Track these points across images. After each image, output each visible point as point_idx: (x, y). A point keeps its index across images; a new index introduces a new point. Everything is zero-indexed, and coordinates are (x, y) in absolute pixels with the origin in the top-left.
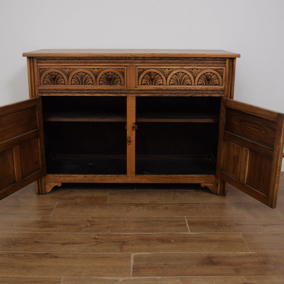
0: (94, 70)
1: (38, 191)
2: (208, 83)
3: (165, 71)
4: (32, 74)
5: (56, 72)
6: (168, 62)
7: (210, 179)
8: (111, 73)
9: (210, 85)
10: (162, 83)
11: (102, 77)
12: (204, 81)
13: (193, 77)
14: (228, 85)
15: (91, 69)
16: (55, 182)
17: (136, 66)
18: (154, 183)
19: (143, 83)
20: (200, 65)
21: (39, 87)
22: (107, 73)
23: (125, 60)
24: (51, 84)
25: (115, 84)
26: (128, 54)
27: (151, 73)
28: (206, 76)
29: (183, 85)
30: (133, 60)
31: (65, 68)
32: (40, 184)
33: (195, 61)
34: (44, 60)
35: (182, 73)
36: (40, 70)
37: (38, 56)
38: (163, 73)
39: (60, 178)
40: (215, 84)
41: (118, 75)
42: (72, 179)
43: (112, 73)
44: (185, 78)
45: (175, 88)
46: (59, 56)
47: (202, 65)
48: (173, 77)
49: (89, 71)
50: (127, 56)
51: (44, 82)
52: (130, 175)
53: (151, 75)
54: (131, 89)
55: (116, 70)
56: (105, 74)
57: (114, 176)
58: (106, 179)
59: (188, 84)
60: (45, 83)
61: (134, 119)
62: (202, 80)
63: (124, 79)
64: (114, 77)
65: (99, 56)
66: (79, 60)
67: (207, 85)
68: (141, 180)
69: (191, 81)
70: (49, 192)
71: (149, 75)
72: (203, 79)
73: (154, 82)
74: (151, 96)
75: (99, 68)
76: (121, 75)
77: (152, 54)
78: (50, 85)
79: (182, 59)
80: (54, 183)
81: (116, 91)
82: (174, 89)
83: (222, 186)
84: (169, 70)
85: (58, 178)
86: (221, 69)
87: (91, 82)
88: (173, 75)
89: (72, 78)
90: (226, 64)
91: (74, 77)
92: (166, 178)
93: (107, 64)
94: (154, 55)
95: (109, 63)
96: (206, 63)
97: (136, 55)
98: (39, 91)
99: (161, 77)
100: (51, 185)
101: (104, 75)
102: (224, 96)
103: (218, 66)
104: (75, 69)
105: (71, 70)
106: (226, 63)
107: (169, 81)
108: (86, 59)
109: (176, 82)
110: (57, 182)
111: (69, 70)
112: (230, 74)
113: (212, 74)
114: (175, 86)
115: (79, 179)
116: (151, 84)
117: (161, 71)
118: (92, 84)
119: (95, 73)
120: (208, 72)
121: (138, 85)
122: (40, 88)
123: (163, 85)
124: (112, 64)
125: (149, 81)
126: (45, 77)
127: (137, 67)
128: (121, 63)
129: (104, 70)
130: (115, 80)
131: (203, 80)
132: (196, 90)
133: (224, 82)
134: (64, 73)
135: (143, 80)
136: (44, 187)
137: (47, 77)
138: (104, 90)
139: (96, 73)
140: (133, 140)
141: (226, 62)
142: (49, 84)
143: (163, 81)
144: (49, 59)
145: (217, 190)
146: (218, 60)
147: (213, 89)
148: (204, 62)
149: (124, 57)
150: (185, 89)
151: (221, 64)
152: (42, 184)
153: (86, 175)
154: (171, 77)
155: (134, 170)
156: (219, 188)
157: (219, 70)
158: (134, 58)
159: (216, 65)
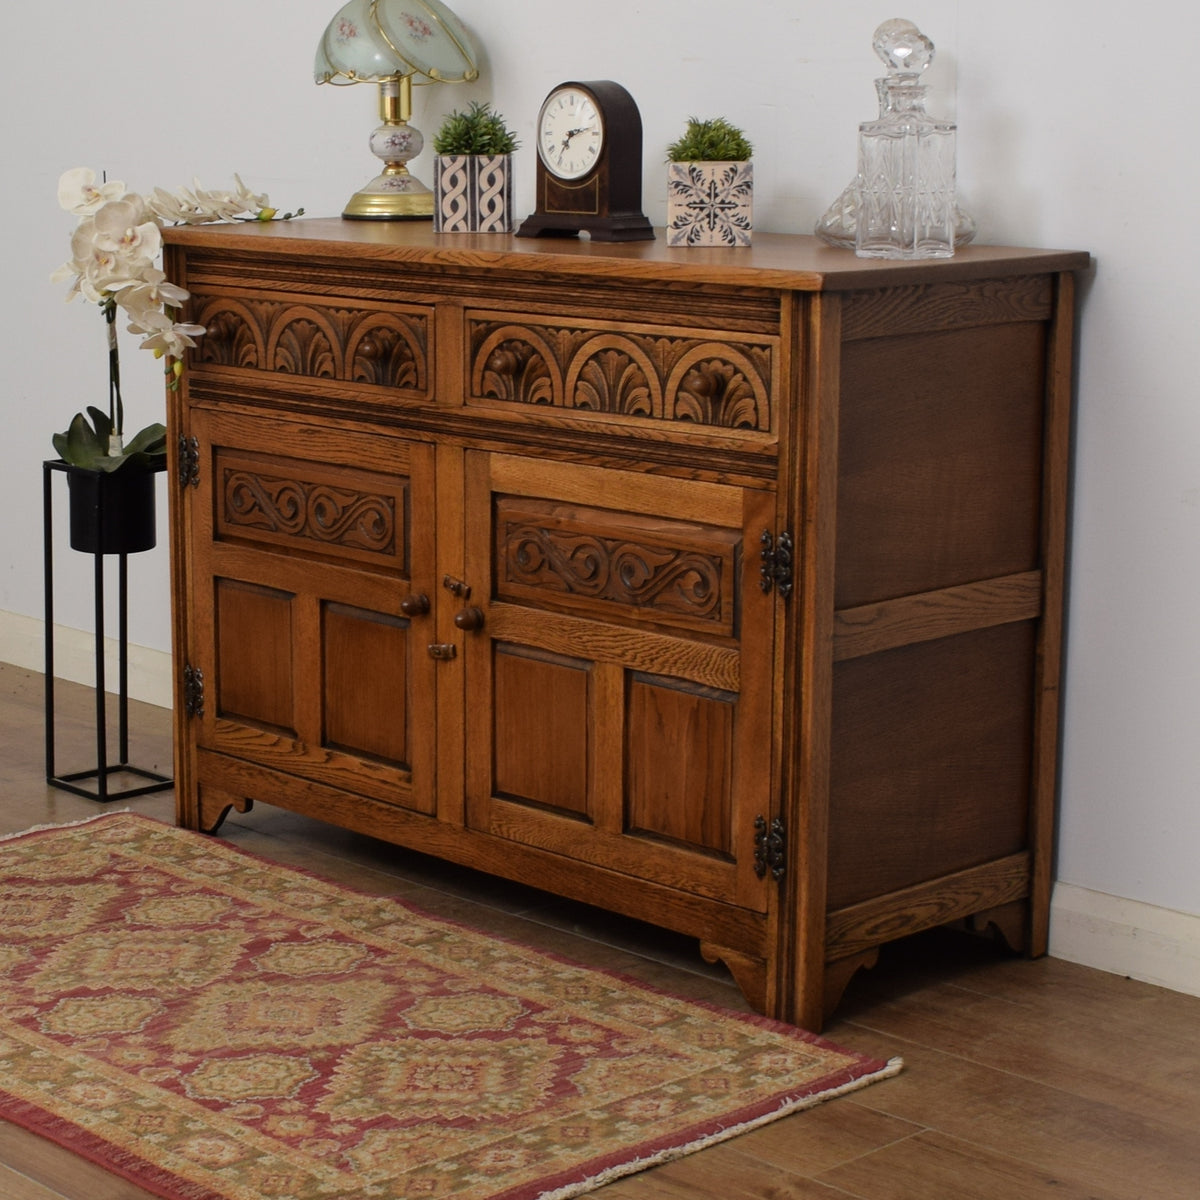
0: (338, 315)
1: (179, 812)
2: (716, 415)
3: (560, 341)
5: (234, 314)
6: (567, 299)
8: (386, 333)
9: (722, 426)
10: (548, 394)
11: (360, 347)
12: (700, 400)
13: (656, 376)
14: (793, 432)
15: (329, 308)
16: (228, 790)
17: (466, 308)
19: (488, 387)
20: (680, 321)
21: (190, 367)
22: (374, 332)
23: (432, 277)
24: (220, 362)
25: (400, 385)
26: (426, 252)
27: (514, 344)
28: (705, 378)
29: (621, 412)
30: (455, 277)
31: (259, 297)
33: (661, 299)
35: (616, 355)
36: (195, 298)
38: (551, 350)
39: (240, 775)
40: (741, 419)
41: (407, 344)
42: (273, 789)
43: (390, 332)
44: (629, 380)
45: (595, 426)
47: (689, 320)
48: (587, 369)
49: (323, 316)
50: (424, 260)
52: (446, 820)
54: (451, 411)
55: (402, 321)
56: (370, 334)
59: (639, 413)
62: (691, 397)
63: (427, 365)
64: (395, 350)
67: (712, 425)
69: (650, 396)
70: (209, 828)
73: (522, 388)
75: (351, 306)
76: (416, 345)
77: (502, 258)
78: (218, 364)
80: (226, 795)
81: (405, 415)
82: (589, 429)
83: (784, 980)
84: (571, 334)
85: (233, 770)
86: (763, 347)
87: (328, 367)
88: (587, 363)
89: (278, 343)
90: (778, 321)
91: (284, 339)
93: (376, 293)
94: (509, 261)
95: (383, 285)
96: (705, 314)
97: (454, 256)
98: (191, 388)
99: (544, 368)
100: (215, 798)
101: (366, 339)
102: (778, 486)
103: (751, 329)
104: (287, 305)
105: (274, 306)
106: (782, 315)
107: (573, 387)
108: (318, 267)
109: (597, 398)
110: (232, 791)
111: (270, 308)
112: (800, 373)
113: (728, 367)
114: (592, 416)
116: (513, 398)
117: (547, 339)
118: (332, 375)
119: (341, 328)
120: (714, 359)
121: (472, 395)
122: (193, 374)
123: (552, 403)
124: (392, 294)
125: (505, 382)
127: (468, 311)
128: (417, 289)
129: (368, 315)
130: (400, 366)
131: (696, 399)
132: (669, 445)
133: (775, 415)
134: (256, 320)
135: (487, 374)
136: (196, 803)
138: (369, 406)
139: (345, 327)
141: (778, 313)
143: (551, 386)
145: (765, 997)
146: (747, 300)
147: (734, 448)
148: (695, 304)
149: (428, 264)
150: (627, 435)
151: (761, 323)
152: (192, 787)
153: (316, 784)
154: (579, 369)
155: (460, 799)
156: (771, 988)
157: (756, 350)
158: (457, 272)
159: (741, 322)
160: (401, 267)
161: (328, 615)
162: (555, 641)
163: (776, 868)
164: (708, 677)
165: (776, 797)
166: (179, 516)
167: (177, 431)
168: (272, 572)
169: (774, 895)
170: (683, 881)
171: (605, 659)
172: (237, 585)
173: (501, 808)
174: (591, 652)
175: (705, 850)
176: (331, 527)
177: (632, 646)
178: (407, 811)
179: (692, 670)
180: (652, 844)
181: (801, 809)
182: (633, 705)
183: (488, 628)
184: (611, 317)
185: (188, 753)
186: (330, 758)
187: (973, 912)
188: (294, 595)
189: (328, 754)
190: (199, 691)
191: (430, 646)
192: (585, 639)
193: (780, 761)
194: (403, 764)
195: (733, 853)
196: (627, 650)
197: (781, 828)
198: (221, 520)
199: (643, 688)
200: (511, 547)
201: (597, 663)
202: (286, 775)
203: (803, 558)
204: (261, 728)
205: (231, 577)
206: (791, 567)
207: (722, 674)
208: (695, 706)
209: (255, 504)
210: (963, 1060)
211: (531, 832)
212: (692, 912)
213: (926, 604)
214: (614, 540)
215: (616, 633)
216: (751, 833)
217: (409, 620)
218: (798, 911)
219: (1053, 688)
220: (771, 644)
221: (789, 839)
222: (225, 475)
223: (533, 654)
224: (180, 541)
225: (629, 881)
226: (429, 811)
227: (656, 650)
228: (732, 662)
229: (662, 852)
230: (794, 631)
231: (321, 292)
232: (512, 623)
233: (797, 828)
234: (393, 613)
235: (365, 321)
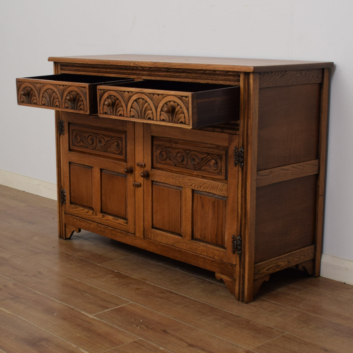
1: (59, 234)
23: (133, 70)
30: (141, 70)
32: (61, 224)
42: (87, 226)
47: (212, 82)
52: (138, 235)
66: (93, 68)
68: (150, 246)
70: (68, 237)
79: (189, 71)
80: (73, 227)
83: (241, 285)
90: (239, 82)
94: (156, 64)
100: (70, 229)
102: (239, 133)
106: (241, 80)
108: (99, 68)
115: (92, 227)
136: (64, 230)
145: (235, 290)
146: (230, 75)
148: (214, 77)
149: (132, 66)
151: (234, 83)
152: (63, 225)
153: (99, 224)
155: (142, 229)
156: (237, 288)
159: (228, 82)
160: (124, 67)
161: (103, 173)
162: (171, 181)
163: (239, 251)
164: (218, 192)
165: (239, 229)
166: (59, 144)
167: (58, 118)
168: (87, 160)
169: (238, 259)
170: (210, 255)
171: (186, 187)
172: (76, 164)
173: (155, 232)
174: (182, 184)
175: (217, 245)
176: (103, 147)
177: (194, 183)
178: (126, 233)
179: (213, 190)
180: (201, 243)
181: (246, 233)
182: (195, 201)
183: (150, 177)
185: (62, 214)
186: (103, 216)
187: (298, 263)
188: (92, 167)
189: (103, 215)
190: (65, 196)
191: (133, 183)
192: (180, 180)
193: (240, 218)
194: (125, 218)
195: (225, 246)
196: (193, 184)
197: (240, 239)
198: (71, 145)
199: (198, 196)
200: (157, 152)
201: (183, 188)
202: (90, 222)
203: (247, 155)
204: (83, 208)
205: (74, 162)
206: (244, 159)
207: (222, 191)
208: (214, 201)
209: (81, 140)
210: (296, 310)
211: (163, 239)
212: (213, 264)
213: (284, 170)
214: (189, 150)
215: (190, 179)
216: (231, 240)
217: (127, 175)
218: (245, 264)
219: (322, 195)
220: (237, 182)
221: (243, 242)
222: (72, 131)
223: (164, 185)
224: (59, 151)
225: (193, 255)
226: (133, 233)
227: (202, 184)
228: (225, 188)
229: (203, 246)
230: (244, 178)
232: (158, 175)
233: (245, 239)
234: (122, 173)
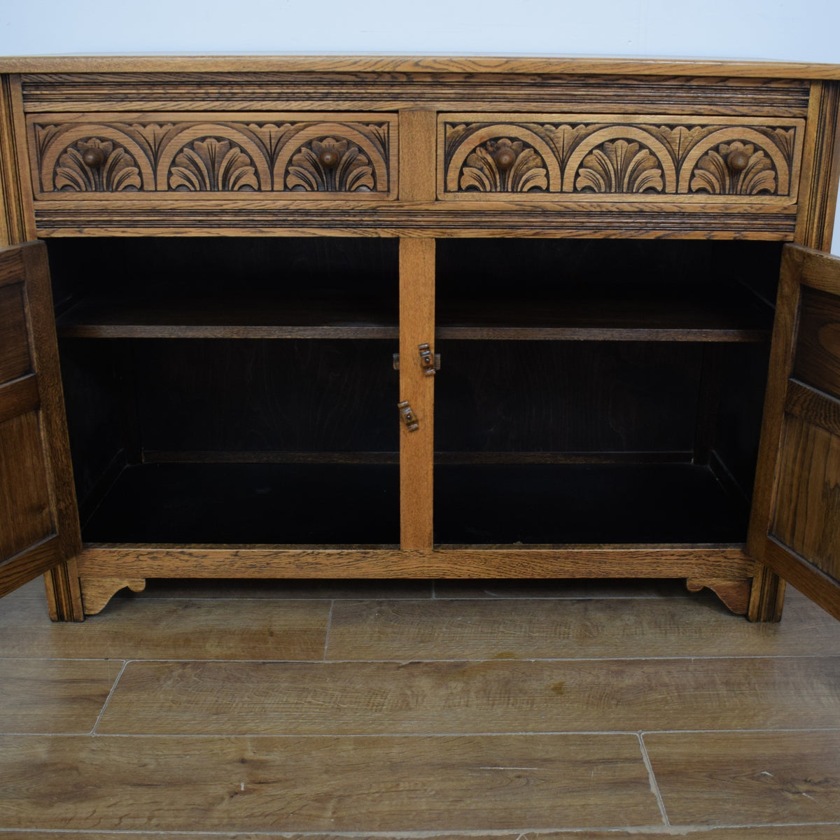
0: (263, 129)
1: (55, 610)
2: (733, 186)
3: (559, 135)
4: (7, 147)
5: (103, 140)
6: (568, 97)
7: (723, 560)
8: (332, 142)
9: (741, 194)
10: (542, 183)
11: (295, 158)
12: (717, 175)
13: (670, 157)
14: (814, 194)
15: (248, 124)
16: (120, 576)
17: (439, 112)
18: (508, 576)
19: (468, 181)
20: (702, 111)
21: (35, 199)
22: (315, 143)
23: (392, 86)
24: (84, 189)
25: (352, 189)
26: (403, 61)
27: (500, 141)
28: (725, 157)
29: (630, 191)
30: (425, 84)
31: (142, 120)
32: (61, 583)
33: (681, 93)
34: (52, 85)
35: (625, 144)
36: (39, 128)
37: (23, 71)
38: (547, 144)
39: (139, 560)
40: (760, 187)
41: (361, 151)
42: (188, 564)
43: (337, 141)
44: (638, 163)
45: (599, 206)
46: (114, 70)
47: (711, 110)
48: (588, 158)
49: (240, 132)
50: (399, 69)
51: (56, 181)
52: (413, 549)
53: (498, 148)
54: (419, 207)
55: (354, 129)
56: (309, 144)
57: (350, 551)
58: (317, 564)
59: (651, 190)
60: (59, 186)
61: (427, 329)
62: (707, 173)
63: (388, 168)
64: (344, 158)
65: (281, 70)
66: (200, 84)
67: (729, 194)
68: (457, 567)
69: (663, 176)
70: (97, 612)
71: (490, 149)
72: (712, 168)
73: (510, 180)
74: (498, 236)
75: (281, 119)
76: (374, 151)
77: (507, 62)
78: (81, 191)
79: (629, 82)
80: (117, 580)
81: (355, 216)
82: (592, 209)
83: (766, 588)
84: (573, 129)
85: (130, 559)
86: (786, 129)
87: (249, 179)
88: (591, 152)
89: (173, 163)
90: (807, 107)
91: (180, 159)
92: (556, 558)
93: (316, 105)
94: (515, 64)
95: (325, 97)
96: (728, 103)
97: (440, 63)
98: (39, 219)
99: (538, 160)
100: (103, 586)
101: (304, 149)
102: (795, 237)
103: (777, 114)
104: (184, 125)
105: (165, 127)
106: (810, 101)
107: (574, 175)
108: (229, 84)
109: (601, 181)
110: (128, 576)
111: (160, 131)
112: (824, 147)
113: (747, 146)
114: (595, 198)
115: (211, 565)
116: (498, 189)
117: (542, 135)
118: (256, 188)
119: (267, 141)
120: (734, 141)
121: (446, 191)
122: (41, 205)
123: (547, 190)
124: (338, 105)
125: (490, 176)
126: (61, 160)
127: (440, 115)
128: (373, 98)
129: (306, 127)
130: (352, 171)
131: (714, 175)
132: (683, 214)
133: (795, 181)
134: (137, 143)
135: (466, 170)
136: (79, 595)
137: (67, 159)
138: (307, 213)
139: (273, 141)
140: (425, 416)
141: (807, 100)
142: (79, 186)
143: (547, 175)
144: (74, 85)
147: (753, 211)
148: (718, 95)
149: (389, 73)
150: (636, 210)
151: (787, 109)
152: (71, 583)
154: (581, 159)
155: (429, 529)
157: (778, 131)
158: (429, 80)
159: (766, 109)
184: (622, 111)
231: (236, 109)
235: (302, 132)
